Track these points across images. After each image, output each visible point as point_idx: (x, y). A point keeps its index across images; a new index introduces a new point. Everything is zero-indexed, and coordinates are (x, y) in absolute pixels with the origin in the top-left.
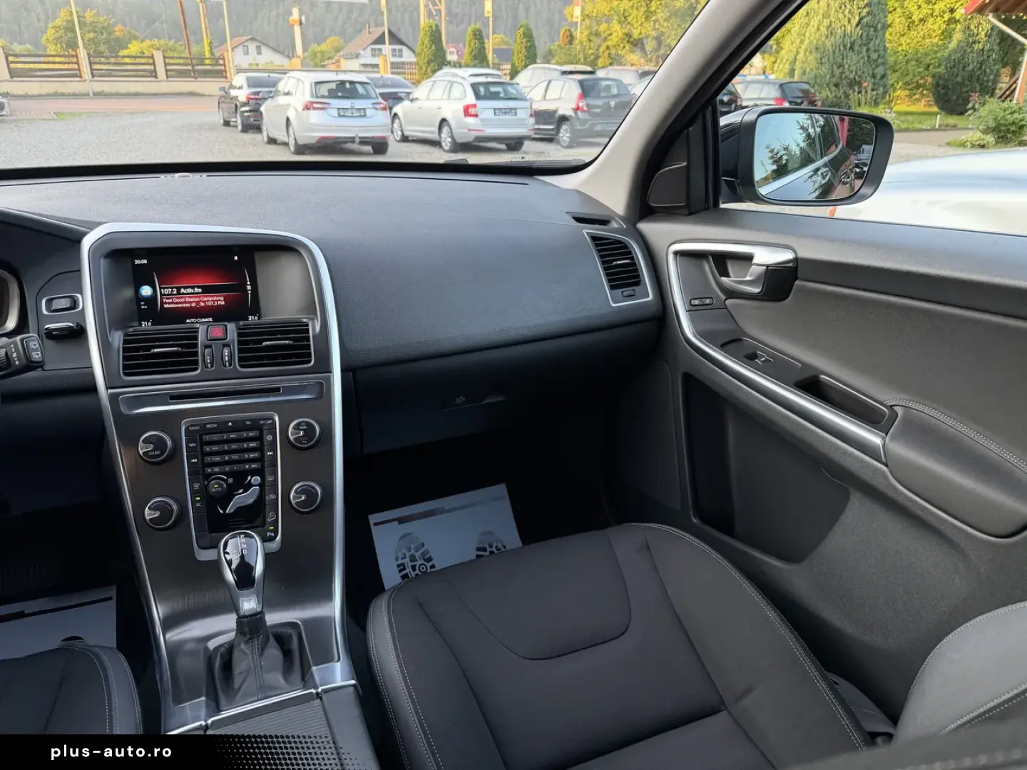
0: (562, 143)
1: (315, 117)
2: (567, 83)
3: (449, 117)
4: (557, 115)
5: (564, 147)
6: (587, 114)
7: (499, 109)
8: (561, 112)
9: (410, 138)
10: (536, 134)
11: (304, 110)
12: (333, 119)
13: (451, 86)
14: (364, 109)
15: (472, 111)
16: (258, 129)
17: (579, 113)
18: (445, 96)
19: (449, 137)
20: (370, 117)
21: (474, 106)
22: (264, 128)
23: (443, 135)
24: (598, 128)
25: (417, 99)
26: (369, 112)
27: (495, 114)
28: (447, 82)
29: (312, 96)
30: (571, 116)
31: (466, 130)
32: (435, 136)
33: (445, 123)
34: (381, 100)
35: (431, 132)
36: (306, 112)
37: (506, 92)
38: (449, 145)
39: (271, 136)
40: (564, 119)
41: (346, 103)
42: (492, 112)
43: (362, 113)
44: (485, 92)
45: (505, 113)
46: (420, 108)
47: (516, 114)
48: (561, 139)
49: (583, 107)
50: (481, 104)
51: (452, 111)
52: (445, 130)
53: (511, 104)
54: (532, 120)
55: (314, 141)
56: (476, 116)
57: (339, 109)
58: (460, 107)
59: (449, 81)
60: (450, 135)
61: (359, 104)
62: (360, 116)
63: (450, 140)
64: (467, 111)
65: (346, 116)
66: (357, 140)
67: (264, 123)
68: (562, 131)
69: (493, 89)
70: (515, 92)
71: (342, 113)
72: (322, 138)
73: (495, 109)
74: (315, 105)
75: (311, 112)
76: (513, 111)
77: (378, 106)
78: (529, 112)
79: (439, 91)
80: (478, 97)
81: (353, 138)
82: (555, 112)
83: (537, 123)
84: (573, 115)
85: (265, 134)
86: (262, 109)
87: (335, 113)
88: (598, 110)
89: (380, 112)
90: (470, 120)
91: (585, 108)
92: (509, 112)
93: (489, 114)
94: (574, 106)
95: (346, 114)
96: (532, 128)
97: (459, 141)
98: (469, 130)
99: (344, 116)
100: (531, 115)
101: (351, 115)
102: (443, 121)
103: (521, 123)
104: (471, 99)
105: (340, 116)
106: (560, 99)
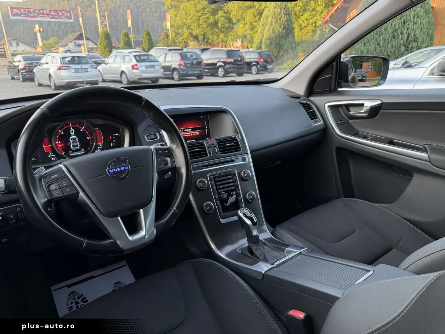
0: (175, 79)
1: (63, 73)
2: (174, 55)
3: (125, 70)
4: (171, 68)
5: (176, 81)
6: (184, 67)
7: (147, 66)
8: (173, 66)
9: (106, 80)
10: (164, 76)
11: (58, 70)
12: (72, 73)
13: (125, 57)
14: (87, 68)
15: (135, 67)
16: (32, 80)
17: (181, 67)
18: (122, 61)
19: (126, 79)
20: (90, 72)
21: (136, 65)
22: (36, 79)
23: (123, 78)
24: (190, 72)
25: (108, 63)
26: (89, 70)
27: (146, 68)
28: (122, 56)
29: (61, 63)
30: (178, 68)
31: (134, 75)
32: (119, 79)
33: (123, 73)
34: (94, 64)
35: (117, 77)
36: (59, 71)
37: (148, 58)
38: (126, 82)
39: (40, 82)
40: (175, 69)
41: (79, 66)
42: (144, 67)
43: (86, 70)
44: (139, 59)
45: (150, 67)
46: (110, 67)
47: (155, 68)
48: (174, 78)
49: (182, 64)
50: (139, 64)
51: (126, 67)
52: (124, 76)
53: (153, 64)
54: (162, 70)
55: (64, 84)
56: (137, 69)
57: (75, 69)
58: (130, 65)
59: (123, 55)
60: (126, 78)
61: (84, 66)
62: (85, 72)
63: (126, 80)
64: (133, 67)
65: (79, 72)
66: (85, 82)
67: (35, 77)
68: (174, 74)
69: (142, 58)
70: (153, 59)
71: (77, 71)
72: (68, 82)
73: (146, 66)
74: (63, 68)
75: (62, 71)
76: (154, 67)
77: (93, 67)
78: (160, 67)
79: (118, 60)
80: (137, 61)
81: (83, 81)
82: (171, 66)
83: (165, 71)
84: (179, 67)
85: (37, 82)
86: (35, 70)
87: (73, 71)
88: (189, 65)
89: (94, 69)
90: (135, 71)
91: (183, 64)
92: (152, 67)
93: (143, 68)
94: (178, 63)
95: (79, 71)
96: (162, 73)
97: (131, 80)
98: (135, 75)
99: (78, 72)
100: (161, 68)
101: (81, 71)
102: (122, 72)
103: (157, 72)
104: (134, 62)
105: (76, 72)
106: (172, 61)
